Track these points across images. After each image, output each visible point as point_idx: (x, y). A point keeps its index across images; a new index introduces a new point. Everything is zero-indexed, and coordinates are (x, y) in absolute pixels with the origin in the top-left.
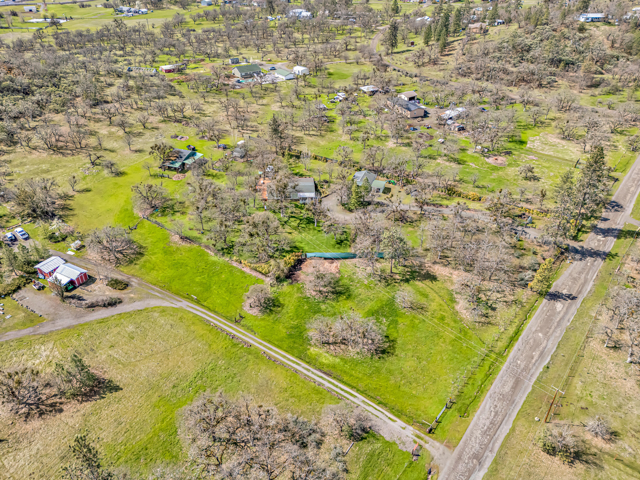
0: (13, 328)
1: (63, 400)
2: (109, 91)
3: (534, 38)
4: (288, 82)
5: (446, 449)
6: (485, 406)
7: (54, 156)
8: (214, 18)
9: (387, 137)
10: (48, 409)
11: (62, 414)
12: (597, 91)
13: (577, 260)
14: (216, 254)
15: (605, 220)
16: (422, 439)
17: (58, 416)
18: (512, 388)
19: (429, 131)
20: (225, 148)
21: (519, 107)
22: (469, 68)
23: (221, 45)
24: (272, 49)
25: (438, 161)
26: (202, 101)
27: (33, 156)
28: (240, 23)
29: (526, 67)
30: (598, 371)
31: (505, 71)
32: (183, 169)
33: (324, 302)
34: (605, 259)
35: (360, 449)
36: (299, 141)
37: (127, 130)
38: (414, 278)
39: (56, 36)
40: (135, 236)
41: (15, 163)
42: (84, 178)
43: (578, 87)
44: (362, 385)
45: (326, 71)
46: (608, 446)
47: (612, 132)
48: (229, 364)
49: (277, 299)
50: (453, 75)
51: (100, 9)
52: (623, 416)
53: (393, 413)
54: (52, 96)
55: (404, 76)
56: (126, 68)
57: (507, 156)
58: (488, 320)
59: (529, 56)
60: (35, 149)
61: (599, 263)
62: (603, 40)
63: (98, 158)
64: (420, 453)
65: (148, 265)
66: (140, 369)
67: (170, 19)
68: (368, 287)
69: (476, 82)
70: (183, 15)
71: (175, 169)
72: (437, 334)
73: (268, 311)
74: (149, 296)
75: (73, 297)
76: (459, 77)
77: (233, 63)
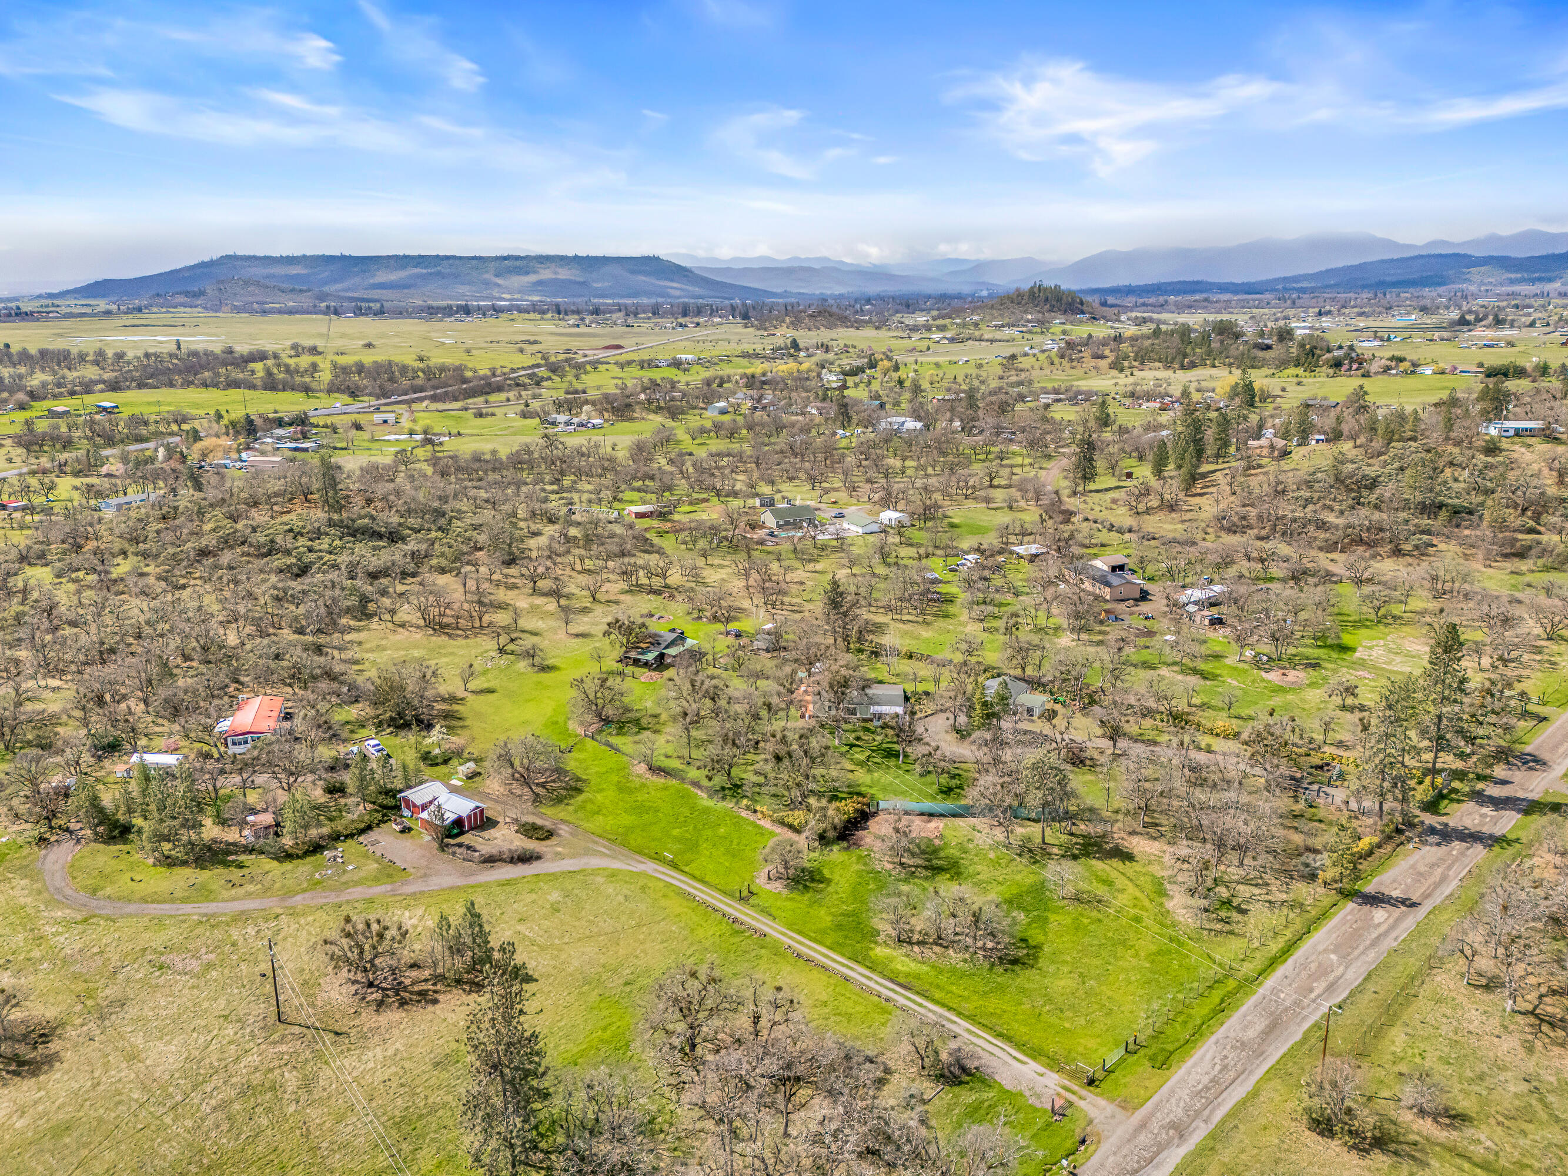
0: (357, 883)
1: (439, 987)
2: (532, 543)
3: (1385, 464)
4: (868, 537)
5: (1118, 1110)
6: (1204, 1055)
7: (434, 638)
8: (732, 434)
9: (1058, 629)
10: (414, 997)
11: (437, 1006)
12: (1524, 566)
13: (1431, 845)
14: (711, 797)
15: (1504, 782)
16: (1074, 1093)
17: (430, 1008)
18: (1263, 1032)
19: (1148, 623)
20: (738, 635)
21: (1346, 589)
22: (1244, 518)
23: (741, 477)
24: (841, 484)
25: (1161, 672)
26: (701, 562)
27: (398, 637)
28: (781, 441)
29: (1364, 516)
30: (1444, 1020)
31: (1322, 525)
32: (661, 663)
33: (906, 881)
34: (1491, 846)
35: (955, 1096)
36: (879, 629)
37: (563, 602)
38: (1087, 855)
39: (434, 461)
40: (572, 763)
41: (367, 646)
42: (485, 673)
43: (1480, 556)
44: (969, 1007)
45: (946, 521)
46: (1445, 1134)
47: (1550, 639)
48: (726, 959)
49: (819, 871)
50: (1210, 530)
51: (513, 420)
52: (1484, 1093)
53: (1024, 1052)
54: (436, 546)
55: (1105, 530)
56: (565, 510)
57: (1310, 670)
58: (1227, 928)
59: (1372, 498)
60: (402, 625)
61: (1478, 852)
62: (1540, 470)
63: (512, 640)
64: (1068, 1112)
65: (589, 806)
66: (570, 956)
67: (647, 435)
68: (996, 864)
69: (1259, 543)
70: (673, 429)
71: (646, 664)
72: (1124, 943)
73: (801, 887)
74: (587, 852)
75: (460, 845)
76: (1223, 534)
77: (762, 505)
